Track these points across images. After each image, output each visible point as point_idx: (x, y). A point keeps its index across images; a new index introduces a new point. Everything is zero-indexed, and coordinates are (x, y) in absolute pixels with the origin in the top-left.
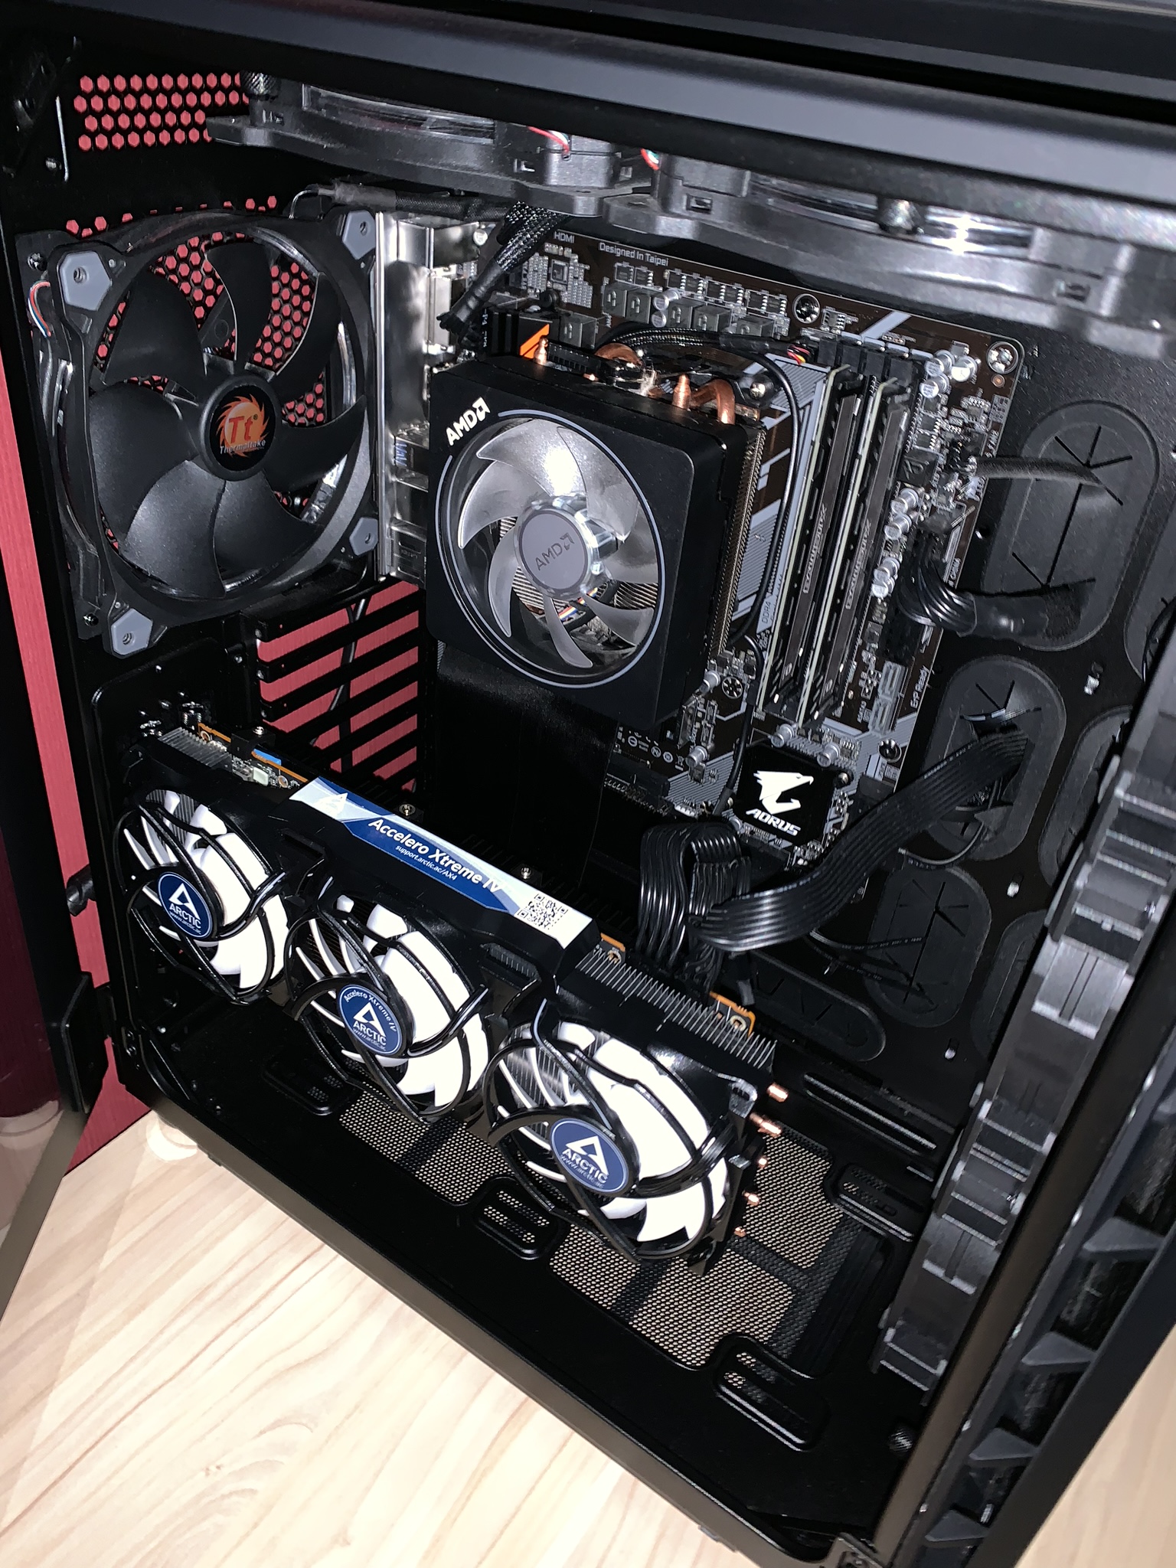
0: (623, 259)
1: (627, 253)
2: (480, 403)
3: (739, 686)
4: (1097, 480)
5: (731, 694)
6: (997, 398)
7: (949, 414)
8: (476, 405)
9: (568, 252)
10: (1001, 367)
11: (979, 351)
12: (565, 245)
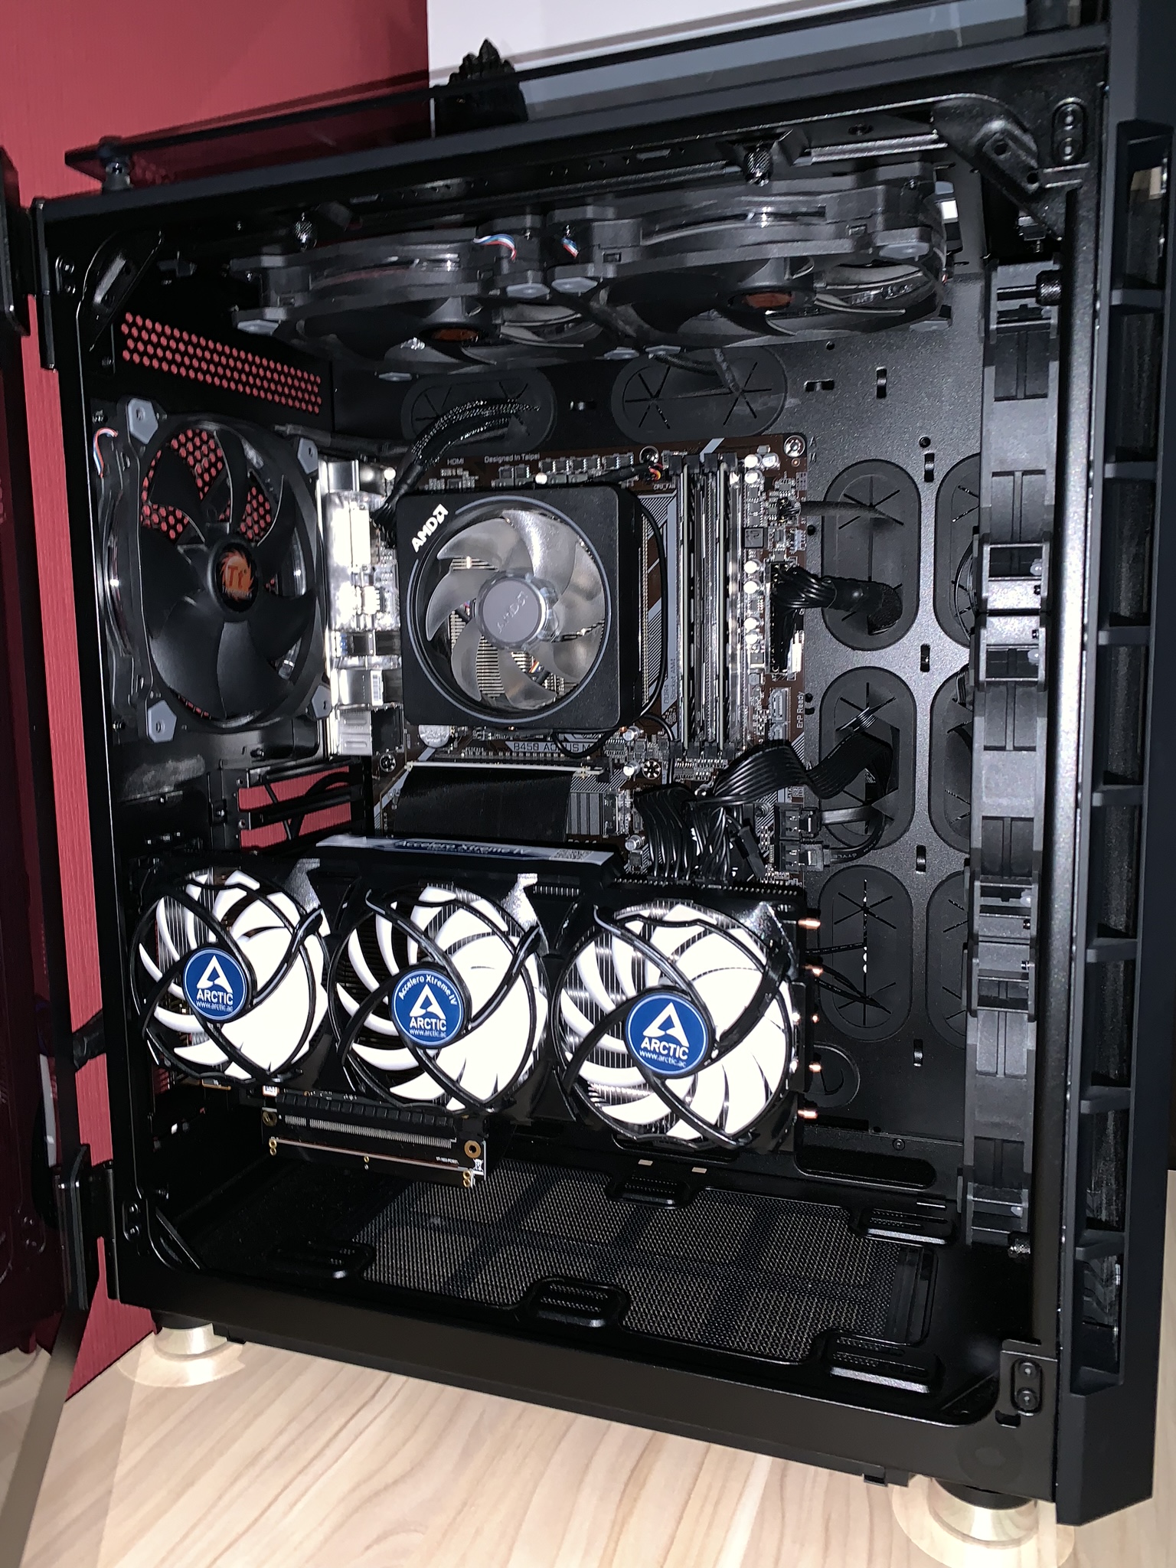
0: (504, 463)
1: (507, 459)
2: (440, 508)
3: (657, 767)
4: (881, 513)
5: (652, 776)
6: (798, 475)
7: (767, 495)
8: (435, 513)
9: (460, 472)
10: (795, 454)
11: (778, 450)
12: (456, 467)
